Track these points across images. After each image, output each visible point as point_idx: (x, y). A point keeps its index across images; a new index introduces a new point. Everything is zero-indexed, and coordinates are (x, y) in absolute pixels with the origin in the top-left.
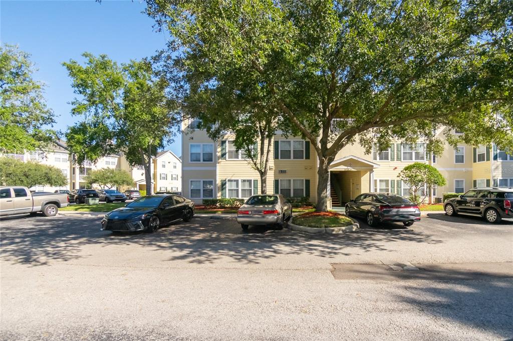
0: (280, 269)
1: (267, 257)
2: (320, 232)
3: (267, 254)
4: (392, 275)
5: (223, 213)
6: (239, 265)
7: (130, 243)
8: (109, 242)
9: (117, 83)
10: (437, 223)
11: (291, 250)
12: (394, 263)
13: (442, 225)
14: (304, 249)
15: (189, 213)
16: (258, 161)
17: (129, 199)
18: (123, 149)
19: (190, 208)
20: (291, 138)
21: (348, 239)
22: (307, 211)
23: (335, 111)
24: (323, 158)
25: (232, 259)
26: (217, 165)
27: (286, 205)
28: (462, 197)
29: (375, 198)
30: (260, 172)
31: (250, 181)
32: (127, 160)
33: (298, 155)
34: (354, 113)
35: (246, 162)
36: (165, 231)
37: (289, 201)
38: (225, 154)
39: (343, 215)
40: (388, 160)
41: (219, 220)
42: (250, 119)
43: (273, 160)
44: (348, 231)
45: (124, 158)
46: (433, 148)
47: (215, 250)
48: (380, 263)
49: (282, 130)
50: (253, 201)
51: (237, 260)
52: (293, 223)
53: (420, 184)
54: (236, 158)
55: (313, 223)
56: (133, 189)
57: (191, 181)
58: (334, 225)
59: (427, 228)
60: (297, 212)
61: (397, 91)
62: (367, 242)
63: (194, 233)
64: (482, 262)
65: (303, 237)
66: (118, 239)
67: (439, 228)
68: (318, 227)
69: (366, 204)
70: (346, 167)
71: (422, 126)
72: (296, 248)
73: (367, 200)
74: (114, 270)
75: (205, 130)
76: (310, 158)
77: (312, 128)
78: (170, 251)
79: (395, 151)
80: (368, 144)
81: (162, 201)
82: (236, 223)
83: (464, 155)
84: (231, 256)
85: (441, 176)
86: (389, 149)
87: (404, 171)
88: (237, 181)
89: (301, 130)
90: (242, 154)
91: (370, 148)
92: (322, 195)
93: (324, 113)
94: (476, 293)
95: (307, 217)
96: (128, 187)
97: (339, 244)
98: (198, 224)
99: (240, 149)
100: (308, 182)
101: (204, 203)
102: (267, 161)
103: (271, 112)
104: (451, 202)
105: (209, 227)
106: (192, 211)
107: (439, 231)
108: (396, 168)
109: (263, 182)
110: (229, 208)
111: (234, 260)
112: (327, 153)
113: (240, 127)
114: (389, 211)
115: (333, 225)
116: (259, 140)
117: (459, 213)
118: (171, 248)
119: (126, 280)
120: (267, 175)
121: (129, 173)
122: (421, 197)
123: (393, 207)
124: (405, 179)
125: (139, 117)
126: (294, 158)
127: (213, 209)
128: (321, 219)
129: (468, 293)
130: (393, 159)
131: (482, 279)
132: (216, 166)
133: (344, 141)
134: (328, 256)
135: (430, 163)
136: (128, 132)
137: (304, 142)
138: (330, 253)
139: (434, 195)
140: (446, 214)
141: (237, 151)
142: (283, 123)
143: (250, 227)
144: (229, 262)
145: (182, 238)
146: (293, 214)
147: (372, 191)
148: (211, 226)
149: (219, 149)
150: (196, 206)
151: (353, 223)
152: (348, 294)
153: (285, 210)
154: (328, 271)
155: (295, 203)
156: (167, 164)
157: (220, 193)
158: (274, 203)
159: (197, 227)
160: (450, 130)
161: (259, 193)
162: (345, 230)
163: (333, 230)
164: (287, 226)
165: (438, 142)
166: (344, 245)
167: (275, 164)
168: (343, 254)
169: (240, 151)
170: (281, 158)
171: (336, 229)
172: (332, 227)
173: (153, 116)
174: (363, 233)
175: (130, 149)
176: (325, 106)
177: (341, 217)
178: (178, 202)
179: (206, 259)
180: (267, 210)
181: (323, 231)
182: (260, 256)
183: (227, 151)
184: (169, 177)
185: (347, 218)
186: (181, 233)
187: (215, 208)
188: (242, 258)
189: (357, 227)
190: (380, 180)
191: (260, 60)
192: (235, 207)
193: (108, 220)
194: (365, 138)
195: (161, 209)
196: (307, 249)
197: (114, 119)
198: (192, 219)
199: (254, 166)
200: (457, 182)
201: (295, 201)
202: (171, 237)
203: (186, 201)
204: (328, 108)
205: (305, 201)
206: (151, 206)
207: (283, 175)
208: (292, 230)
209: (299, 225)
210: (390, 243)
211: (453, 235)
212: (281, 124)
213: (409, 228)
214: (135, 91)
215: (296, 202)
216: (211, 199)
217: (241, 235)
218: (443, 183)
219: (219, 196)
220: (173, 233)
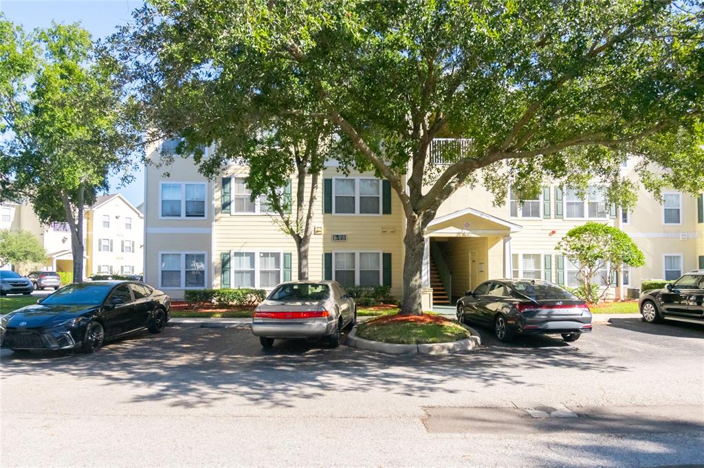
0: (331, 417)
1: (308, 397)
2: (407, 352)
3: (309, 391)
4: (529, 425)
5: (224, 316)
6: (256, 409)
7: (50, 372)
8: (13, 371)
9: (22, 66)
10: (625, 336)
11: (353, 384)
12: (535, 406)
13: (632, 339)
14: (376, 382)
15: (159, 316)
16: (293, 218)
17: (38, 289)
18: (27, 190)
19: (162, 307)
20: (355, 174)
21: (457, 364)
22: (385, 313)
23: (436, 127)
24: (414, 214)
25: (243, 400)
26: (214, 223)
27: (344, 302)
28: (671, 287)
29: (509, 290)
30: (297, 237)
31: (276, 256)
32: (36, 212)
33: (368, 206)
34: (470, 130)
35: (269, 219)
36: (116, 349)
37: (350, 295)
38: (229, 204)
39: (453, 321)
40: (539, 216)
41: (218, 330)
42: (277, 137)
43: (322, 216)
44: (458, 349)
45: (28, 208)
46: (618, 195)
47: (214, 384)
48: (512, 405)
49: (338, 159)
50: (283, 294)
51: (252, 402)
52: (358, 335)
53: (597, 262)
54: (250, 211)
55: (394, 335)
56: (44, 269)
57: (162, 255)
58: (434, 339)
59: (604, 345)
60: (366, 315)
61: (543, 95)
62: (491, 370)
63: (171, 354)
64: (690, 405)
65: (376, 361)
66: (27, 365)
67: (627, 344)
68: (403, 343)
69: (494, 300)
70: (460, 231)
71: (595, 156)
72: (361, 381)
73: (498, 292)
74: (27, 418)
75: (192, 155)
76: (392, 212)
77: (392, 158)
78: (129, 386)
79: (552, 200)
80: (499, 187)
81: (109, 294)
82: (251, 335)
83: (681, 208)
84: (243, 394)
85: (635, 247)
86: (541, 197)
87: (569, 239)
88: (252, 255)
89: (373, 161)
90: (262, 204)
91: (504, 194)
92: (413, 283)
93: (416, 129)
94: (667, 454)
95: (383, 325)
96: (36, 264)
97: (441, 374)
98: (177, 337)
99: (259, 194)
100: (387, 258)
101: (187, 298)
102: (309, 217)
103: (318, 128)
104: (652, 298)
105: (198, 342)
106: (166, 312)
107: (626, 349)
108: (554, 232)
109: (303, 256)
110: (236, 306)
111: (248, 402)
112: (421, 204)
113: (258, 151)
114: (534, 314)
115: (431, 340)
116: (294, 178)
117: (666, 318)
118: (131, 380)
119: (52, 435)
120: (310, 245)
121: (37, 237)
122: (601, 287)
123: (542, 305)
124: (571, 253)
125: (63, 131)
126: (361, 212)
127: (205, 309)
128: (409, 328)
129: (653, 454)
130: (547, 216)
131: (683, 433)
132: (211, 226)
133: (452, 182)
134: (418, 394)
135: (617, 224)
136: (39, 159)
137: (381, 182)
138: (421, 389)
139: (626, 283)
140: (644, 320)
141: (253, 198)
142: (339, 147)
143: (276, 342)
144: (239, 405)
145: (149, 364)
146: (359, 319)
147: (509, 276)
148: (202, 342)
149: (217, 194)
150: (173, 303)
151: (469, 335)
152: (447, 456)
153: (344, 311)
154: (417, 420)
155: (362, 299)
156: (112, 221)
157: (219, 278)
158: (321, 297)
159: (176, 343)
160: (646, 164)
161: (295, 279)
162: (453, 349)
163: (431, 349)
164: (347, 342)
165: (626, 185)
166: (450, 374)
167: (324, 223)
168: (446, 390)
169: (258, 200)
170: (336, 212)
171: (437, 346)
172: (430, 343)
173: (96, 132)
174: (487, 354)
175: (41, 191)
176: (418, 118)
177: (446, 324)
178: (138, 295)
179: (198, 399)
180: (309, 310)
181: (413, 349)
182: (295, 395)
183: (233, 198)
184: (117, 247)
185: (459, 327)
186: (146, 354)
187: (208, 308)
188: (263, 398)
189: (477, 343)
190: (524, 255)
191: (302, 42)
192: (248, 306)
193: (7, 328)
194: (494, 175)
195: (107, 308)
196: (382, 382)
197: (14, 134)
198: (166, 328)
199: (285, 227)
200: (669, 259)
201: (363, 294)
202: (127, 361)
203: (154, 294)
204: (423, 122)
205: (382, 295)
206: (87, 302)
207: (340, 244)
208: (356, 347)
209: (369, 338)
210: (532, 371)
211: (650, 357)
212: (335, 149)
213: (572, 345)
214: (56, 82)
215: (365, 296)
216: (202, 289)
217: (259, 358)
218: (640, 262)
219: (216, 284)
220: (130, 354)
